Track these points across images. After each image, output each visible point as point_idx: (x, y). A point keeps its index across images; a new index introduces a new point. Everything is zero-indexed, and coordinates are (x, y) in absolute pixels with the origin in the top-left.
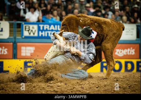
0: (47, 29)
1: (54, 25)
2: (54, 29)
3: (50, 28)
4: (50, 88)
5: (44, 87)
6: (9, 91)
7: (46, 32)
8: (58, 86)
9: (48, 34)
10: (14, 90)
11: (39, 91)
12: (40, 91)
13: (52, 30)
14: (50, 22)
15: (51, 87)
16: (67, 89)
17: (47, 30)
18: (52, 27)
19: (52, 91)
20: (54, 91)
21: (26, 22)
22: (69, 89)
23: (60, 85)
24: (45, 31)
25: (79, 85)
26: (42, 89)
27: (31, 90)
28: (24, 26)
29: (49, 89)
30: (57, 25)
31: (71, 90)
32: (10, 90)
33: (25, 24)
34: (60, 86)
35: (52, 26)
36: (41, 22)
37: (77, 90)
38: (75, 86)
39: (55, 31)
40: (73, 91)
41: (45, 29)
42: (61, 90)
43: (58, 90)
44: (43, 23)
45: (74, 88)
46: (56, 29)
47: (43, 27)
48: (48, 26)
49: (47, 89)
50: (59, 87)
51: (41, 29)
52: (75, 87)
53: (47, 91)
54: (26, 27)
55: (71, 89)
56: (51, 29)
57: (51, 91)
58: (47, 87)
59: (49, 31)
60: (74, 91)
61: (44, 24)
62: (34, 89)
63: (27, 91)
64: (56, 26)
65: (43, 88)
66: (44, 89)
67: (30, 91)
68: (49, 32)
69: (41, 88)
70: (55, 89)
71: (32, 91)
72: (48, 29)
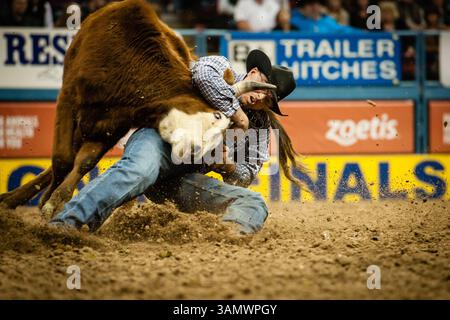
0: (306, 54)
1: (331, 40)
2: (329, 52)
3: (316, 49)
4: (322, 251)
5: (302, 247)
6: (189, 262)
7: (305, 66)
8: (349, 246)
9: (310, 70)
10: (204, 258)
11: (285, 262)
12: (288, 260)
13: (325, 58)
14: (317, 29)
15: (325, 249)
16: (379, 256)
17: (306, 57)
18: (325, 48)
19: (329, 263)
20: (337, 261)
21: (235, 33)
22: (387, 254)
23: (356, 243)
24: (300, 61)
25: (421, 242)
26: (294, 255)
27: (261, 257)
28: (231, 44)
29: (319, 254)
30: (342, 38)
31: (395, 260)
32: (190, 259)
33: (234, 38)
34: (356, 246)
35: (325, 44)
36: (287, 31)
37: (414, 260)
38: (406, 246)
39: (335, 59)
40: (399, 263)
41: (300, 53)
42: (361, 258)
43: (350, 259)
44: (294, 33)
45: (403, 253)
46: (338, 53)
47: (294, 48)
48: (311, 44)
49: (313, 256)
50: (351, 251)
51: (288, 53)
52: (406, 250)
53: (314, 262)
54: (236, 47)
55: (395, 257)
56: (320, 53)
57: (325, 262)
58: (314, 249)
59: (315, 59)
60: (403, 261)
61: (298, 38)
62: (269, 254)
63: (247, 261)
64: (337, 44)
65: (299, 251)
66: (302, 255)
67: (258, 262)
68: (315, 65)
69: (294, 252)
70: (340, 256)
71: (263, 261)
72: (311, 53)
